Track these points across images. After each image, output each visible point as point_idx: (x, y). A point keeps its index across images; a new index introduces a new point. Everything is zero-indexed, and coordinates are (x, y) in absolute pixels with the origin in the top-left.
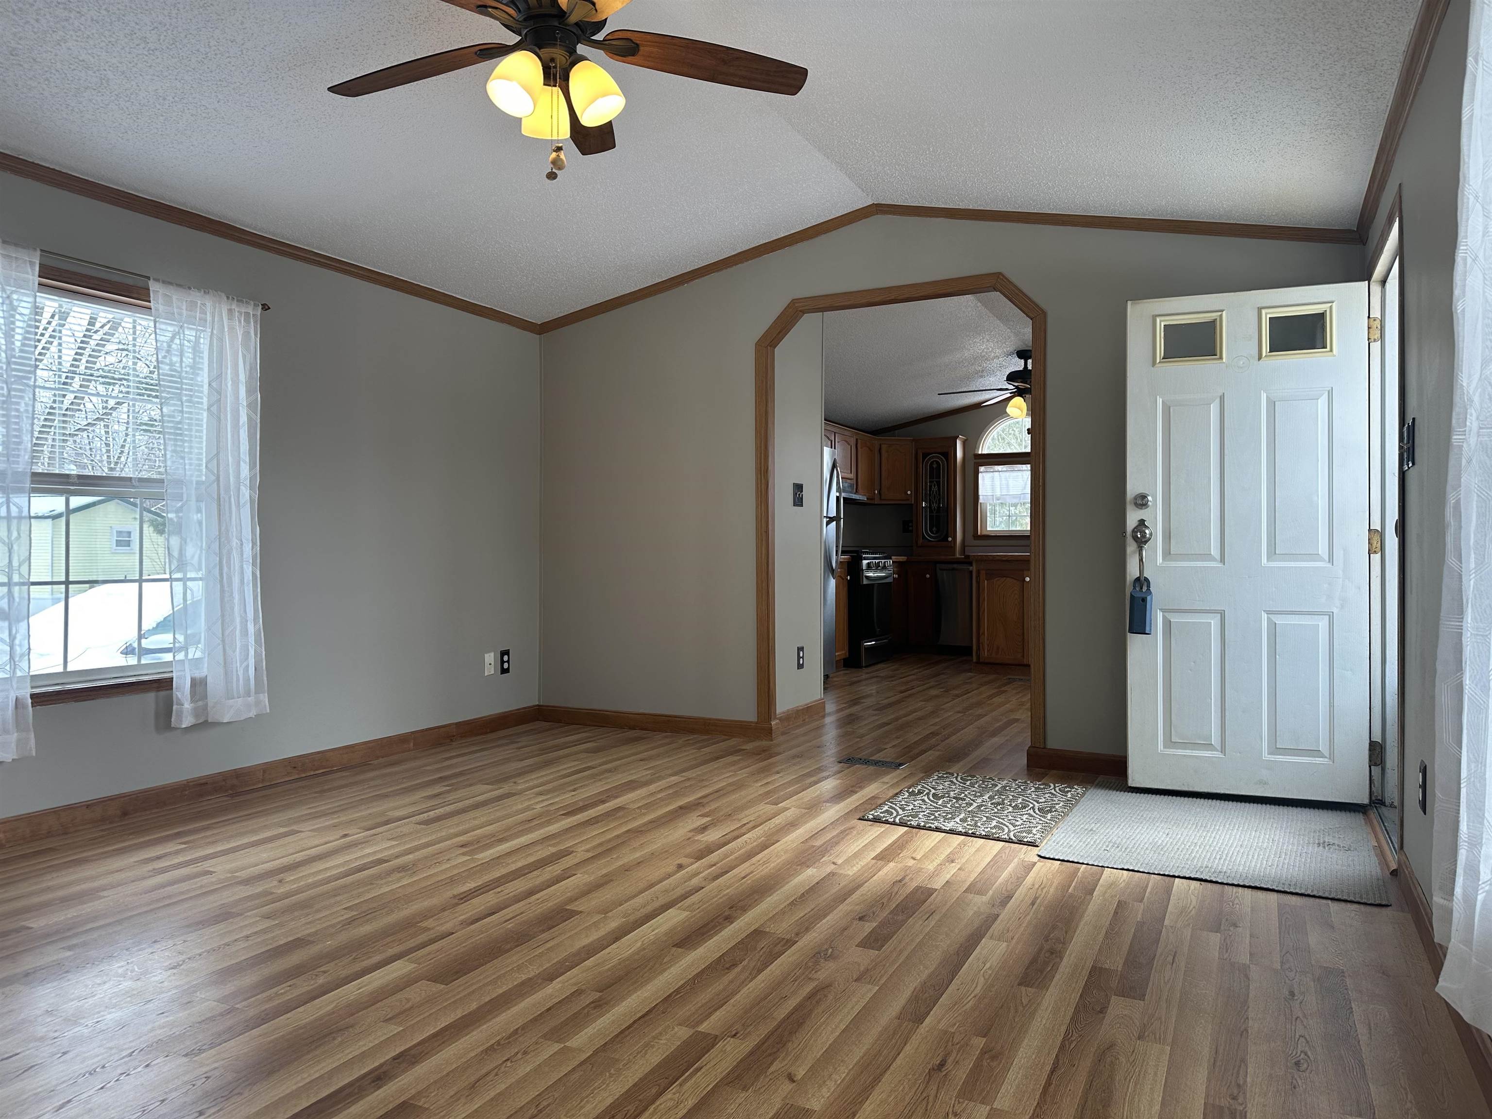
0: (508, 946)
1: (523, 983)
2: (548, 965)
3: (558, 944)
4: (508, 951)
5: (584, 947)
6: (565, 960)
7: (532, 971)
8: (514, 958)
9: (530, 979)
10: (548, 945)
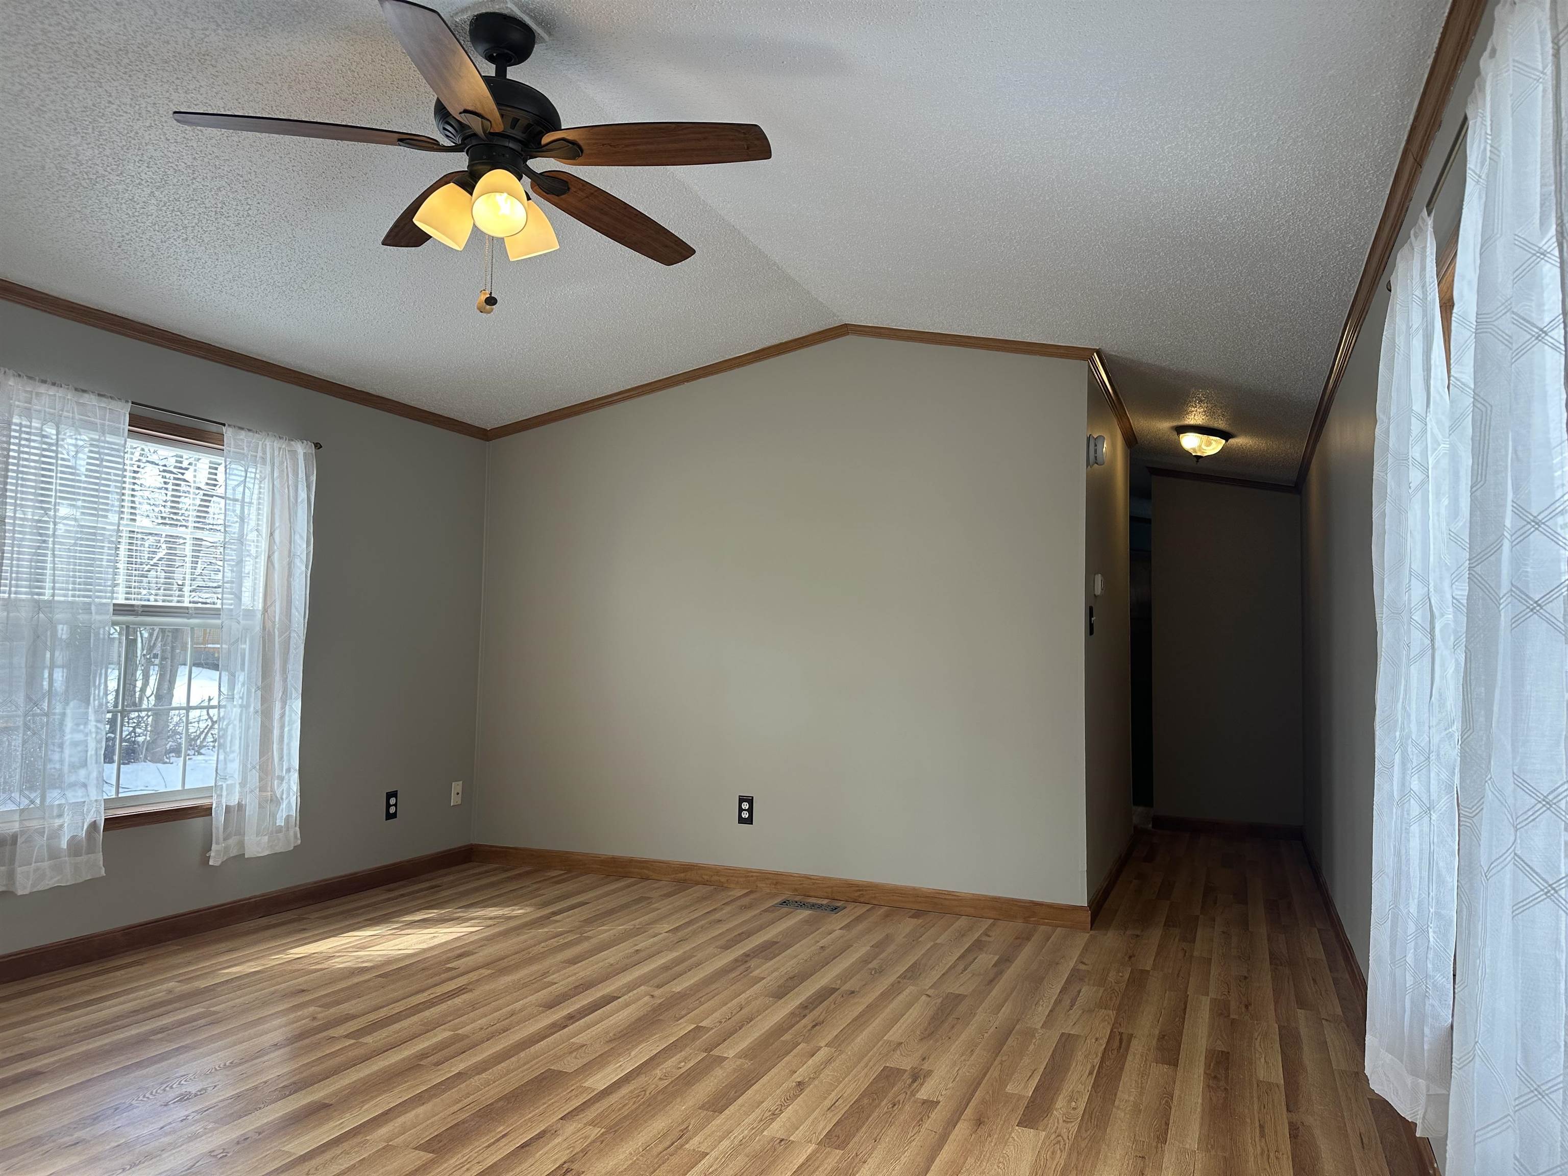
0: (500, 1104)
1: (485, 1070)
2: (462, 1086)
3: (450, 1107)
4: (500, 1099)
5: (423, 1104)
6: (444, 1091)
7: (476, 1081)
8: (492, 1093)
9: (478, 1074)
10: (460, 1106)
